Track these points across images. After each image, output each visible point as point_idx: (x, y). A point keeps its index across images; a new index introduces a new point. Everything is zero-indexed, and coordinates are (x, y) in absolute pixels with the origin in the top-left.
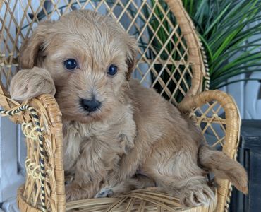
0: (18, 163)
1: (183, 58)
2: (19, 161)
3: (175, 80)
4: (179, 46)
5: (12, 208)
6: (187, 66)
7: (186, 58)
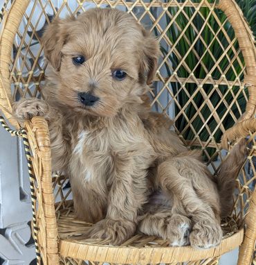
0: (20, 188)
1: (238, 78)
2: (22, 187)
3: (225, 103)
4: (236, 64)
5: (15, 235)
6: (242, 88)
7: (242, 78)
